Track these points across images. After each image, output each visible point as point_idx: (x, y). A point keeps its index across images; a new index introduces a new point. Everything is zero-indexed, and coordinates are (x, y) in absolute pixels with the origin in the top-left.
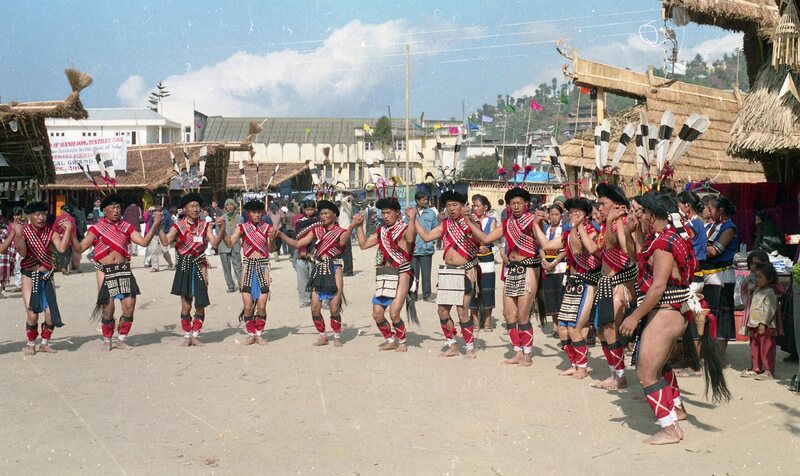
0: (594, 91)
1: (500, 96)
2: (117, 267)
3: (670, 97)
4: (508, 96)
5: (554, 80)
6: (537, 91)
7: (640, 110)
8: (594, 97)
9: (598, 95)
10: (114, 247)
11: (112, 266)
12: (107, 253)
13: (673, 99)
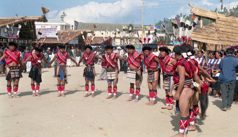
0: (200, 17)
1: (165, 18)
2: (14, 68)
3: (223, 20)
4: (167, 19)
5: (181, 14)
6: (176, 17)
7: (214, 23)
8: (199, 19)
9: (201, 19)
10: (13, 60)
11: (13, 67)
12: (11, 62)
13: (224, 20)
